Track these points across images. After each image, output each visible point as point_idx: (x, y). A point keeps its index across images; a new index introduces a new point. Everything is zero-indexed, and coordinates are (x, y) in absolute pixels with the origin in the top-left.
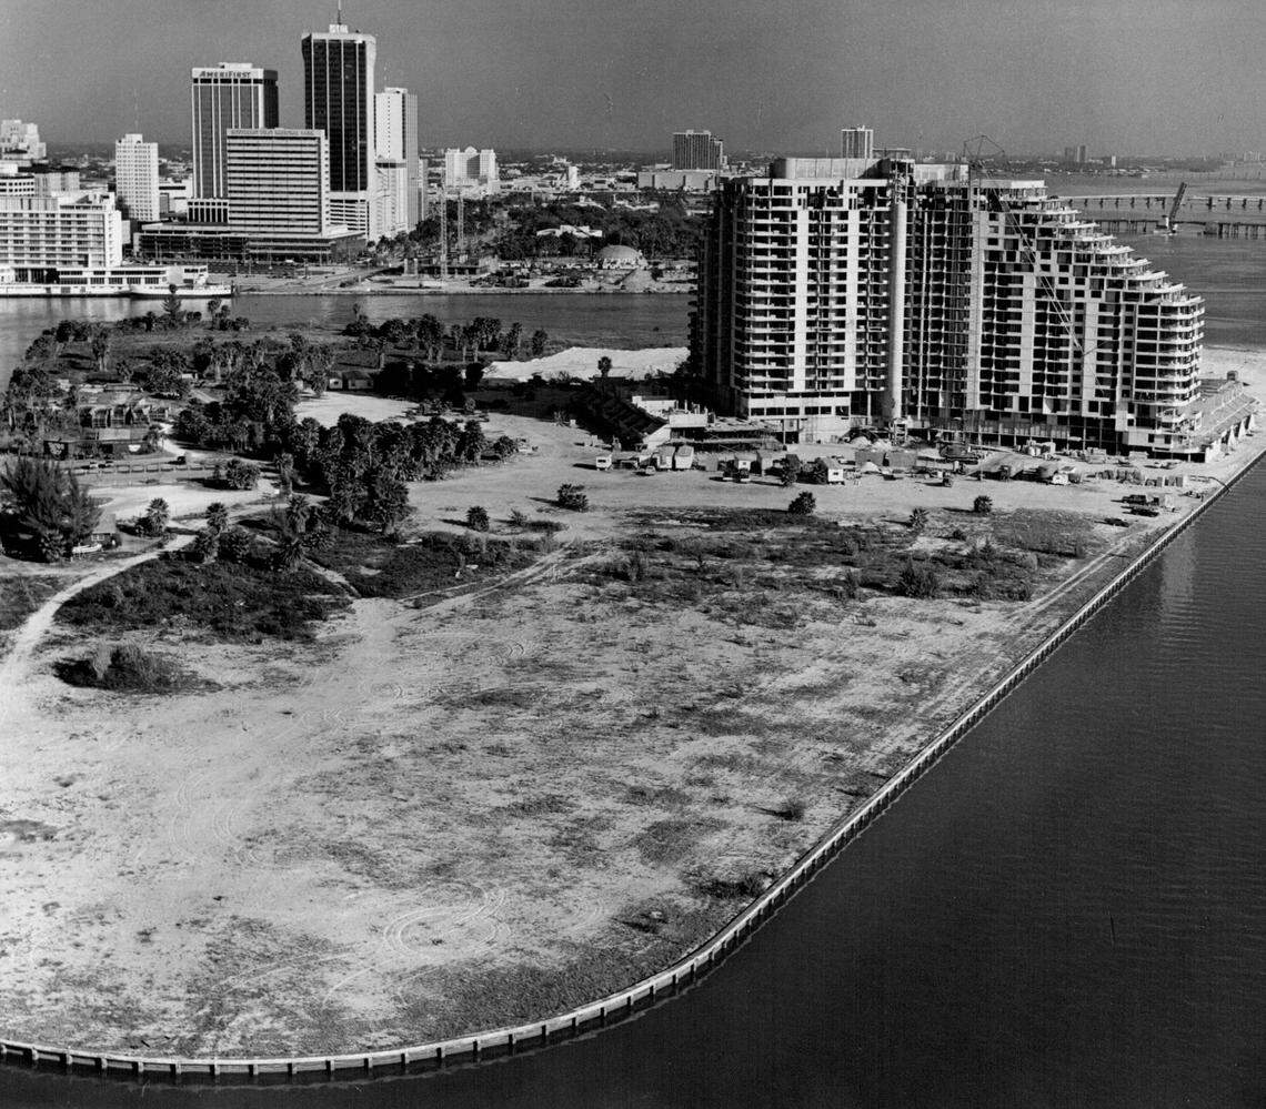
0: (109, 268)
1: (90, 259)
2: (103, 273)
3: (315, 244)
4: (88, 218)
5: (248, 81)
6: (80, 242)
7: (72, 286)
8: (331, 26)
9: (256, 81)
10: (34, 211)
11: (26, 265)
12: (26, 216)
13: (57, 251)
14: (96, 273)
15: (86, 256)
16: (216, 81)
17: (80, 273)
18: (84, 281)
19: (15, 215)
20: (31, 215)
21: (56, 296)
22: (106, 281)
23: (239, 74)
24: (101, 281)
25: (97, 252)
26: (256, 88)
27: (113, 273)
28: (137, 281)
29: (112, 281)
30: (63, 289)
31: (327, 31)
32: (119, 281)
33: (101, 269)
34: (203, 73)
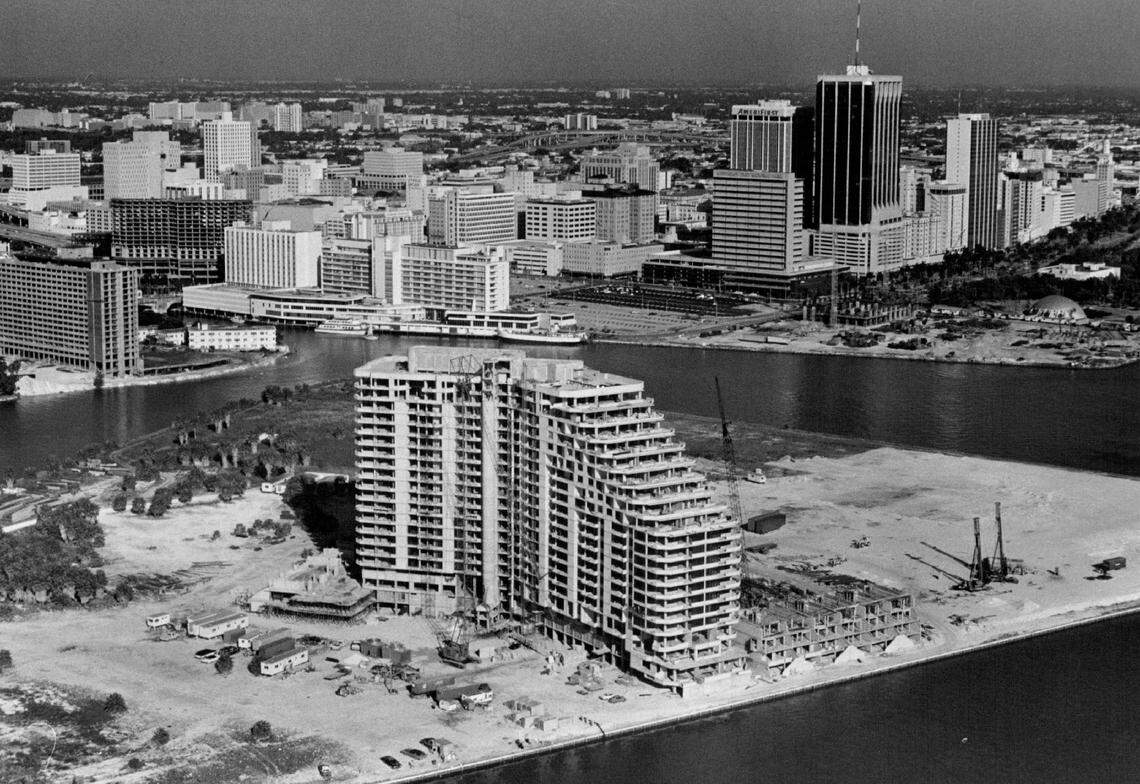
0: (488, 312)
1: (474, 304)
2: (483, 317)
3: (777, 280)
4: (475, 269)
5: (776, 119)
6: (468, 289)
7: (458, 327)
8: (849, 67)
9: (783, 119)
10: (438, 261)
11: (431, 306)
12: (432, 264)
13: (453, 296)
14: (477, 317)
15: (471, 301)
16: (751, 118)
17: (465, 316)
18: (467, 323)
19: (425, 263)
20: (436, 263)
21: (445, 335)
22: (485, 324)
23: (769, 112)
24: (481, 324)
25: (479, 298)
26: (782, 125)
27: (491, 317)
28: (509, 325)
29: (490, 324)
30: (451, 329)
31: (845, 73)
32: (496, 324)
33: (482, 314)
34: (741, 110)
